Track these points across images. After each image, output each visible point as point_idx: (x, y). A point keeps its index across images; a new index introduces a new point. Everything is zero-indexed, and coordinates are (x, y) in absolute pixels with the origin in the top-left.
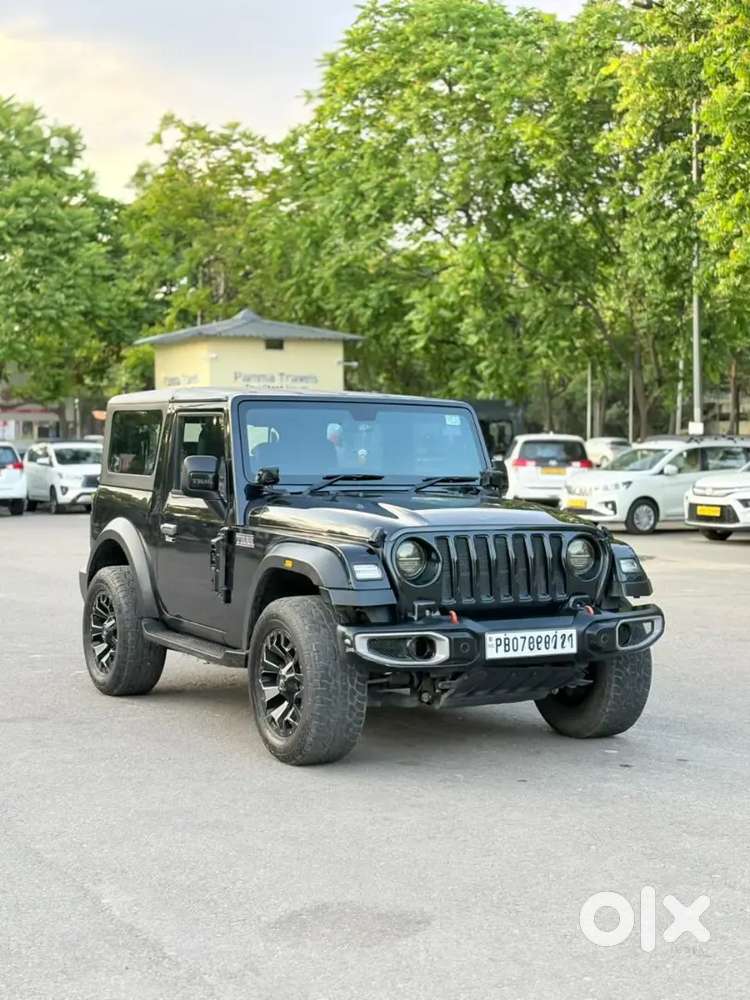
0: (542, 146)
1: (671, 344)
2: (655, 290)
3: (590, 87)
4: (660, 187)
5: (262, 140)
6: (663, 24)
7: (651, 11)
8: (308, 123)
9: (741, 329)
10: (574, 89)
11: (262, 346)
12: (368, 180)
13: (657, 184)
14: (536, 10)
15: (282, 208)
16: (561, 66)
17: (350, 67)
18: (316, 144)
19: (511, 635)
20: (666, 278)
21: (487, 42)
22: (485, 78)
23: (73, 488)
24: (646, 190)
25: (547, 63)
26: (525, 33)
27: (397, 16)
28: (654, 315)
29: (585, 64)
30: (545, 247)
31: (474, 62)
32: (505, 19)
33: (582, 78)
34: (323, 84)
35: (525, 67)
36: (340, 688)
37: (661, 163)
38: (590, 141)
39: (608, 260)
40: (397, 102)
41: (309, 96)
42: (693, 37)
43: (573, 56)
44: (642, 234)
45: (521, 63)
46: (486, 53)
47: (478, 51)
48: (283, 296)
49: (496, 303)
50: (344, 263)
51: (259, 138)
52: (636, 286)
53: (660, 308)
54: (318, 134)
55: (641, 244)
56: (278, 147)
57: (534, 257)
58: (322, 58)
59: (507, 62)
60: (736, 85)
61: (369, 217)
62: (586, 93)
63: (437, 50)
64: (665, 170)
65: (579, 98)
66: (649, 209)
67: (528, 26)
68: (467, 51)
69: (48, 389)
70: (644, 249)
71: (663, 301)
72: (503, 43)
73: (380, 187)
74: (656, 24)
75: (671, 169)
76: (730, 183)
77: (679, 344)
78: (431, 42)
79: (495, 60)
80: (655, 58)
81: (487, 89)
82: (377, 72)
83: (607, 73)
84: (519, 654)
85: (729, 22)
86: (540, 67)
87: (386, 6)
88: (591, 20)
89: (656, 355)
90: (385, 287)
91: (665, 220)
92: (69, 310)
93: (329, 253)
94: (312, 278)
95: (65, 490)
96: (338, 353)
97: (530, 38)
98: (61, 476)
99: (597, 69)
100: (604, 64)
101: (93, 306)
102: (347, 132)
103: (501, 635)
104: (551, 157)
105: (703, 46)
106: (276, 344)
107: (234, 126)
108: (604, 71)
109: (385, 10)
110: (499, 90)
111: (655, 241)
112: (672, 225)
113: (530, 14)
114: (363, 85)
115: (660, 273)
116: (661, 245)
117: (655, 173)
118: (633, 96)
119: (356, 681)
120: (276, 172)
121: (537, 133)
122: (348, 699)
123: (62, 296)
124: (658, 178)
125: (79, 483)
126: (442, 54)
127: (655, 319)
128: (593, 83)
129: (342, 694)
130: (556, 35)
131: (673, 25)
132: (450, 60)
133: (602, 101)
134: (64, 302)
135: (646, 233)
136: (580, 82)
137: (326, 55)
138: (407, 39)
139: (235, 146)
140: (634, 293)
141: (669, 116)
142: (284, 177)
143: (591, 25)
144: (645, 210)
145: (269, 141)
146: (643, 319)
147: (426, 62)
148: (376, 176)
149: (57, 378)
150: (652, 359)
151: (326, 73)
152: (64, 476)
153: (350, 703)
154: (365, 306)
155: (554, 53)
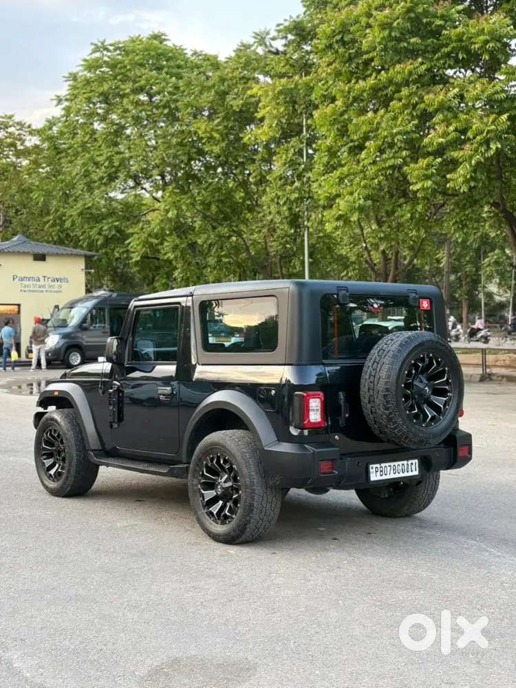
0: (211, 138)
1: (290, 262)
2: (284, 228)
3: (241, 102)
4: (287, 165)
5: (29, 126)
6: (286, 64)
7: (279, 56)
8: (59, 116)
9: (329, 253)
10: (231, 103)
11: (31, 258)
12: (101, 155)
13: (285, 164)
14: (203, 53)
15: (41, 170)
16: (222, 88)
17: (88, 82)
18: (66, 130)
20: (290, 221)
21: (175, 71)
22: (174, 94)
24: (278, 167)
25: (214, 86)
26: (198, 67)
27: (118, 52)
28: (281, 244)
29: (237, 87)
30: (212, 200)
31: (168, 83)
32: (184, 57)
33: (235, 96)
34: (67, 93)
35: (199, 88)
37: (287, 151)
38: (241, 135)
39: (251, 209)
40: (119, 107)
41: (60, 101)
42: (303, 74)
43: (230, 82)
44: (276, 194)
45: (197, 86)
46: (174, 78)
47: (168, 76)
48: (44, 227)
49: (182, 235)
50: (86, 207)
51: (27, 124)
52: (269, 225)
53: (284, 240)
54: (66, 124)
55: (276, 200)
56: (39, 132)
57: (207, 206)
58: (67, 75)
59: (189, 84)
60: (337, 103)
61: (102, 178)
62: (238, 106)
63: (144, 74)
64: (290, 155)
65: (234, 108)
66: (280, 179)
67: (199, 62)
68: (162, 76)
70: (278, 203)
71: (286, 235)
72: (185, 72)
73: (110, 159)
74: (282, 65)
75: (294, 155)
76: (331, 163)
77: (296, 262)
78: (140, 70)
79: (181, 83)
80: (283, 86)
81: (177, 101)
82: (106, 87)
83: (251, 94)
85: (328, 65)
86: (209, 88)
87: (111, 45)
88: (241, 61)
89: (281, 268)
90: (112, 222)
91: (290, 186)
93: (75, 200)
94: (64, 215)
96: (81, 264)
97: (201, 70)
99: (245, 90)
100: (249, 88)
102: (85, 123)
104: (216, 145)
105: (312, 79)
106: (41, 257)
107: (10, 117)
108: (249, 92)
109: (111, 48)
110: (183, 101)
111: (285, 199)
112: (295, 189)
113: (200, 55)
114: (97, 95)
115: (286, 218)
116: (288, 201)
117: (284, 157)
118: (267, 109)
120: (36, 147)
121: (208, 130)
124: (285, 160)
126: (147, 78)
127: (281, 246)
128: (242, 99)
130: (218, 68)
131: (292, 66)
132: (151, 82)
133: (248, 111)
135: (280, 194)
136: (235, 99)
137: (70, 74)
138: (126, 67)
139: (10, 130)
140: (268, 230)
141: (292, 121)
142: (42, 150)
143: (241, 63)
144: (278, 180)
145: (34, 127)
146: (274, 247)
147: (137, 82)
148: (106, 152)
150: (279, 270)
151: (69, 86)
154: (100, 234)
155: (218, 80)
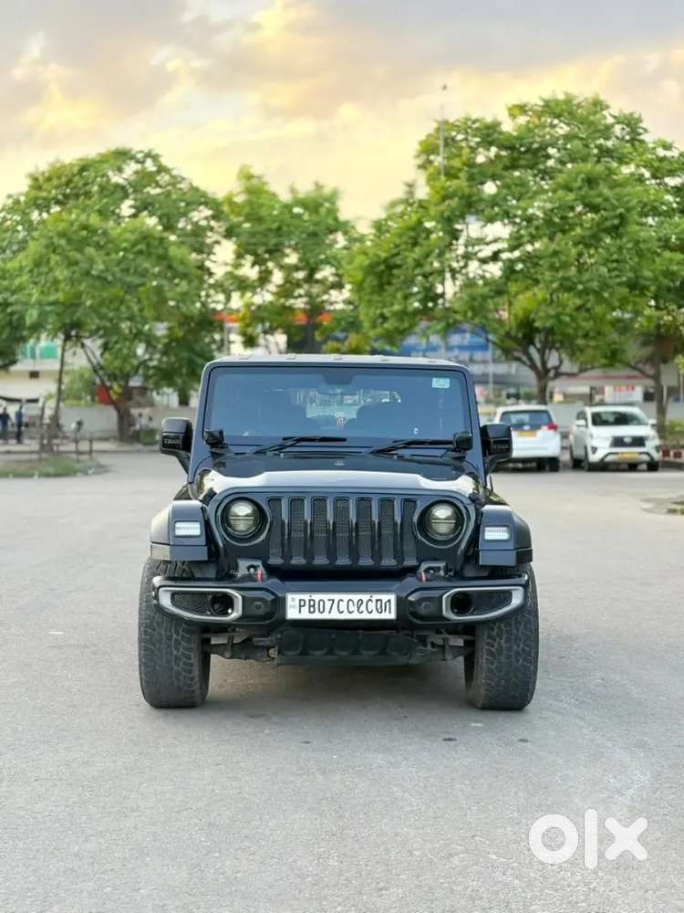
19: (317, 597)
23: (601, 448)
36: (164, 638)
69: (606, 357)
84: (326, 616)
92: (611, 282)
95: (595, 450)
98: (591, 436)
101: (637, 277)
103: (306, 597)
119: (181, 632)
122: (173, 649)
123: (606, 270)
125: (608, 443)
129: (166, 643)
134: (607, 275)
149: (613, 347)
152: (595, 436)
153: (175, 652)
